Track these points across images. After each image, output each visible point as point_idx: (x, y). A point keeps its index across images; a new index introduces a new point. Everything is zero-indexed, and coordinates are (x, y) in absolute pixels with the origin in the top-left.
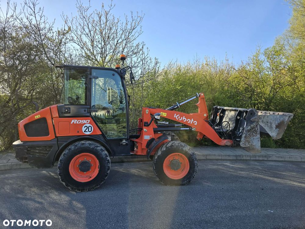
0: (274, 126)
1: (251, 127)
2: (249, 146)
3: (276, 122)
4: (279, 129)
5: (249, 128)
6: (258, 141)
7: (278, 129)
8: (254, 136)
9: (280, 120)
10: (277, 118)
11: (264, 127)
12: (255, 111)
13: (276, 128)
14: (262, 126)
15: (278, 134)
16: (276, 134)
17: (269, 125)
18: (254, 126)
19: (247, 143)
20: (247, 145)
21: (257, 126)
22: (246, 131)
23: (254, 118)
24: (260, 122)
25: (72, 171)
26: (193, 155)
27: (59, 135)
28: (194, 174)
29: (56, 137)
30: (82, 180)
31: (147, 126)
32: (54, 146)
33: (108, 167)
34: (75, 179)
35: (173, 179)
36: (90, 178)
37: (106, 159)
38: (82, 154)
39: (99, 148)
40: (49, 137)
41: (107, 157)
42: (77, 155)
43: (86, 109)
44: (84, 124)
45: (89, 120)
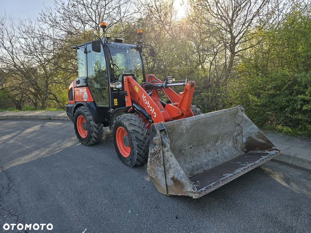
6: (162, 175)
8: (158, 166)
18: (157, 150)
21: (159, 151)
23: (156, 137)
25: (79, 128)
26: (132, 133)
27: (76, 101)
28: (136, 157)
29: (75, 102)
30: (83, 136)
31: (127, 96)
32: (72, 108)
33: (91, 130)
34: (80, 134)
35: (123, 156)
36: (85, 136)
37: (90, 122)
38: (81, 116)
39: (86, 113)
40: (73, 101)
41: (91, 122)
42: (79, 116)
43: (85, 80)
44: (84, 92)
45: (86, 90)
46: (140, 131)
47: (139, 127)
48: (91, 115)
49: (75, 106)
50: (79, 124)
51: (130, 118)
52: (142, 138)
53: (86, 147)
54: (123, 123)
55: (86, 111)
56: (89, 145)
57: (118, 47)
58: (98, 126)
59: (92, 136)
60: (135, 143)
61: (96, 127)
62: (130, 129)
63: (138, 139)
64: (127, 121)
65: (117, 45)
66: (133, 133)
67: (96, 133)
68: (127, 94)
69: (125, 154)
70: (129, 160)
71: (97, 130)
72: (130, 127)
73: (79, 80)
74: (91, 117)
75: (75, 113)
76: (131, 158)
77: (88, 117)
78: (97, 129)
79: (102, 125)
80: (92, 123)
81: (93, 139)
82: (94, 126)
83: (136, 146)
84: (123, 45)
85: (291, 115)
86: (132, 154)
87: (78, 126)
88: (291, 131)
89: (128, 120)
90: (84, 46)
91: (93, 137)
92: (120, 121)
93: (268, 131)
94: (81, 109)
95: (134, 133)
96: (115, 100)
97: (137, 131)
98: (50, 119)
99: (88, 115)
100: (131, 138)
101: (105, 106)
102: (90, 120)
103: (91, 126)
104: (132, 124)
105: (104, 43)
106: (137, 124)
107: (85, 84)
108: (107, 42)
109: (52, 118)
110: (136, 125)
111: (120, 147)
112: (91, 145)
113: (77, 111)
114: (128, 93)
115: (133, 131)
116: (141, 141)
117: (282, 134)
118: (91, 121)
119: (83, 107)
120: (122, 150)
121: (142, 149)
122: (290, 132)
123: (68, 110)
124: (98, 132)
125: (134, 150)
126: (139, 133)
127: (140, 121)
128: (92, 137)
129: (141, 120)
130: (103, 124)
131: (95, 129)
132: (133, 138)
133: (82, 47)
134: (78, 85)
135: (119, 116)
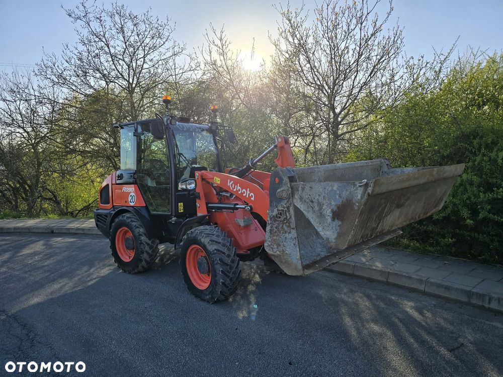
0: (328, 213)
1: (278, 210)
2: (278, 252)
3: (333, 203)
4: (342, 221)
5: (275, 212)
6: (295, 245)
7: (337, 222)
8: (286, 232)
9: (340, 196)
10: (332, 190)
11: (304, 212)
12: (281, 173)
13: (333, 219)
14: (302, 210)
15: (340, 235)
16: (336, 235)
17: (317, 208)
18: (284, 208)
19: (275, 247)
20: (275, 250)
21: (288, 208)
22: (271, 219)
23: (282, 189)
24: (295, 200)
25: (120, 246)
26: (214, 254)
27: (115, 204)
28: (219, 289)
29: (113, 206)
30: (126, 259)
31: (200, 199)
32: (108, 216)
33: (141, 249)
34: (120, 255)
35: (197, 288)
36: (130, 258)
37: (139, 238)
38: (123, 228)
39: (134, 224)
40: (109, 206)
41: (141, 237)
42: (120, 228)
43: (132, 174)
44: (131, 192)
45: (133, 189)
46: (225, 250)
47: (224, 245)
48: (141, 226)
49: (113, 213)
50: (118, 239)
51: (210, 233)
52: (228, 261)
53: (130, 276)
54: (200, 240)
55: (134, 221)
56: (136, 273)
57: (185, 129)
58: (152, 243)
59: (142, 258)
60: (219, 269)
61: (148, 244)
62: (211, 248)
63: (223, 262)
64: (206, 237)
65: (183, 126)
66: (216, 253)
67: (148, 253)
68: (200, 197)
69: (200, 285)
70: (208, 293)
71: (150, 249)
72: (211, 246)
73: (122, 175)
74: (142, 230)
75: (113, 224)
76: (212, 290)
77: (137, 229)
78: (151, 247)
79: (158, 241)
80: (144, 238)
81: (144, 263)
82: (146, 243)
83: (221, 273)
84: (192, 126)
85: (419, 226)
86: (214, 283)
87: (118, 243)
88: (420, 247)
89: (208, 235)
90: (133, 125)
91: (144, 260)
92: (195, 237)
93: (390, 247)
94: (125, 218)
95: (217, 255)
96: (179, 204)
97: (221, 252)
98: (52, 232)
99: (137, 227)
100: (213, 261)
101: (164, 213)
102: (140, 235)
103: (142, 243)
104: (214, 241)
105: (166, 124)
106: (220, 241)
107: (131, 180)
108: (171, 123)
109: (57, 231)
110: (220, 243)
111: (192, 275)
112: (139, 273)
113: (117, 220)
114: (202, 194)
115: (215, 251)
116: (227, 265)
117: (409, 252)
118: (142, 235)
119: (128, 215)
120: (195, 280)
121: (228, 277)
122: (419, 249)
123: (99, 218)
124: (152, 252)
125: (218, 278)
126: (224, 253)
127: (225, 236)
128: (141, 261)
129: (225, 234)
130: (158, 239)
131: (147, 248)
132: (217, 262)
133: (129, 126)
134: (118, 182)
135: (193, 230)
